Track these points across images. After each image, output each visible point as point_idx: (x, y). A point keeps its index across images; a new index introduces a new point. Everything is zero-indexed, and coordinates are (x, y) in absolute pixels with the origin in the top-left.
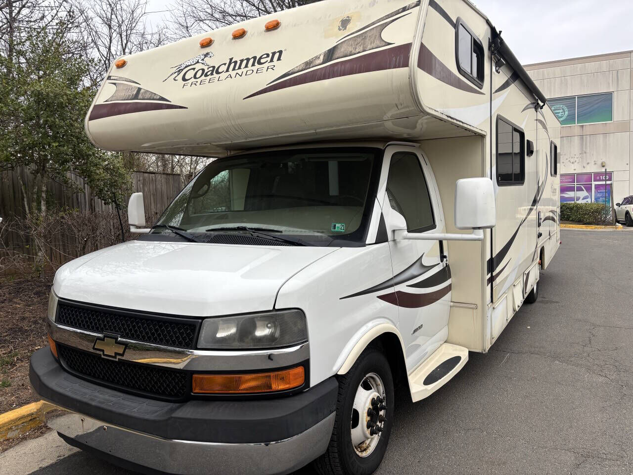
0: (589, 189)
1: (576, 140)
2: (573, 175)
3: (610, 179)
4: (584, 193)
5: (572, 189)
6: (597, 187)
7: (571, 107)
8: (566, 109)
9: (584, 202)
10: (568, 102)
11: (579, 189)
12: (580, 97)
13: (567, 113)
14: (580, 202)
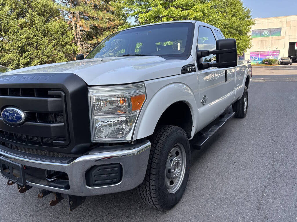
0: (273, 55)
1: (270, 41)
2: (269, 51)
3: (279, 52)
4: (272, 56)
5: (268, 55)
6: (275, 55)
7: (270, 31)
8: (268, 32)
9: (271, 59)
10: (269, 30)
11: (270, 55)
12: (272, 29)
13: (268, 33)
14: (270, 59)
